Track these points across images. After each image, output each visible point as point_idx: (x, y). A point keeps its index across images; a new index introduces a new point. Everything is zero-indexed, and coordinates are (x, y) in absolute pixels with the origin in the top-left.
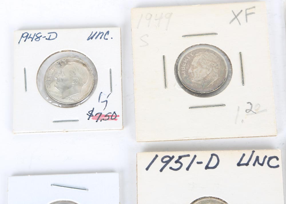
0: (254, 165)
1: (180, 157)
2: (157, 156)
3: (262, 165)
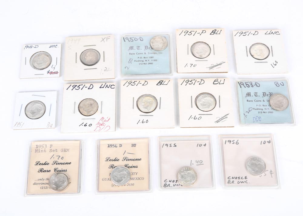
0: (106, 88)
1: (79, 85)
2: (71, 85)
3: (108, 88)
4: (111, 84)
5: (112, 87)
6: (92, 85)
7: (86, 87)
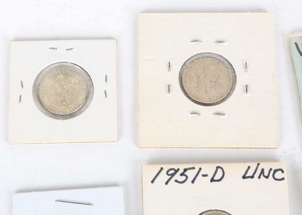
0: (259, 177)
1: (185, 170)
2: (162, 169)
3: (267, 177)
4: (275, 166)
5: (278, 175)
6: (220, 170)
7: (203, 176)
